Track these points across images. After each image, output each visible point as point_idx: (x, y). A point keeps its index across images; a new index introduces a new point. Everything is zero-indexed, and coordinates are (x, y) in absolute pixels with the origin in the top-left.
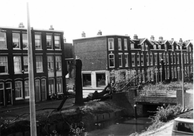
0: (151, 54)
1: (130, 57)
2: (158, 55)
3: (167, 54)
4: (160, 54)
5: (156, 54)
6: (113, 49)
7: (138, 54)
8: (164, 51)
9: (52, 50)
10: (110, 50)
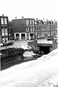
0: (43, 26)
1: (35, 27)
2: (46, 26)
3: (50, 26)
7: (38, 26)
9: (3, 24)
10: (27, 24)
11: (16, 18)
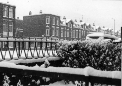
0: (74, 30)
1: (60, 30)
2: (78, 31)
3: (85, 32)
4: (80, 31)
5: (77, 30)
6: (49, 24)
7: (65, 29)
8: (83, 29)
9: (7, 17)
10: (47, 24)
11: (30, 13)
